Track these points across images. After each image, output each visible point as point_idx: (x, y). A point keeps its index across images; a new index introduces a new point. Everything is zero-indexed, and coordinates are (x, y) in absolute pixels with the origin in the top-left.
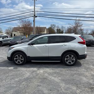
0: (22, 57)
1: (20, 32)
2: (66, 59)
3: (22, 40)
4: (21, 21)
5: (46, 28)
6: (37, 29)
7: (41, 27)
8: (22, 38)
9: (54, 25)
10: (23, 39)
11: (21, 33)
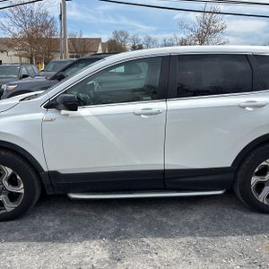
0: (13, 176)
1: (15, 55)
2: (254, 180)
3: (24, 81)
4: (16, 12)
5: (99, 40)
6: (74, 45)
7: (84, 37)
8: (24, 71)
9: (122, 33)
10: (25, 76)
11: (20, 56)
